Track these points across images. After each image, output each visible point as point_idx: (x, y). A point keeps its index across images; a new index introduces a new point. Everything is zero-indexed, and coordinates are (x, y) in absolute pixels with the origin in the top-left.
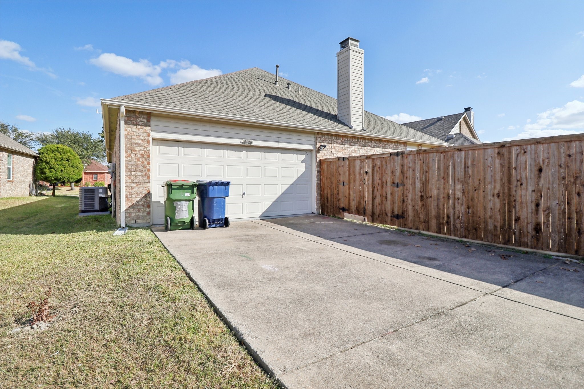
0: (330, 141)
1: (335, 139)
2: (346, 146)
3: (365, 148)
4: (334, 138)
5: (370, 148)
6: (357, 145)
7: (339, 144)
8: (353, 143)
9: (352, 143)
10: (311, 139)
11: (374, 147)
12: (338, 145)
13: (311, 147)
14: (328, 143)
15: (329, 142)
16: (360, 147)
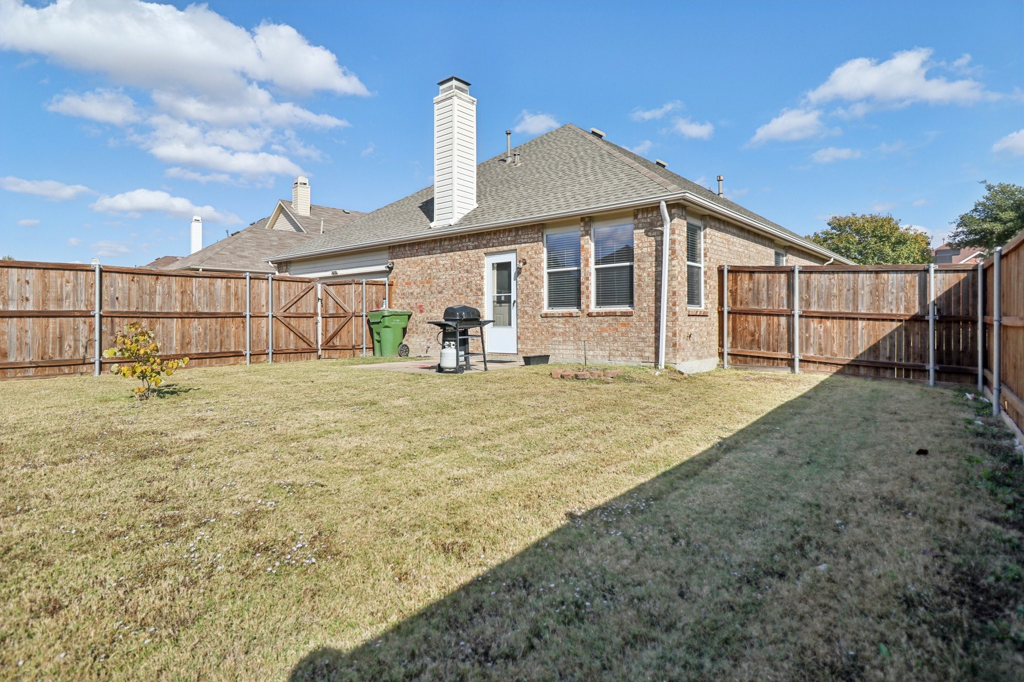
0: (403, 253)
1: (408, 250)
3: (451, 254)
5: (460, 253)
6: (439, 251)
7: (414, 256)
8: (434, 249)
9: (431, 250)
10: (385, 255)
11: (468, 249)
12: (413, 258)
13: (383, 268)
14: (401, 258)
15: (403, 256)
16: (444, 255)
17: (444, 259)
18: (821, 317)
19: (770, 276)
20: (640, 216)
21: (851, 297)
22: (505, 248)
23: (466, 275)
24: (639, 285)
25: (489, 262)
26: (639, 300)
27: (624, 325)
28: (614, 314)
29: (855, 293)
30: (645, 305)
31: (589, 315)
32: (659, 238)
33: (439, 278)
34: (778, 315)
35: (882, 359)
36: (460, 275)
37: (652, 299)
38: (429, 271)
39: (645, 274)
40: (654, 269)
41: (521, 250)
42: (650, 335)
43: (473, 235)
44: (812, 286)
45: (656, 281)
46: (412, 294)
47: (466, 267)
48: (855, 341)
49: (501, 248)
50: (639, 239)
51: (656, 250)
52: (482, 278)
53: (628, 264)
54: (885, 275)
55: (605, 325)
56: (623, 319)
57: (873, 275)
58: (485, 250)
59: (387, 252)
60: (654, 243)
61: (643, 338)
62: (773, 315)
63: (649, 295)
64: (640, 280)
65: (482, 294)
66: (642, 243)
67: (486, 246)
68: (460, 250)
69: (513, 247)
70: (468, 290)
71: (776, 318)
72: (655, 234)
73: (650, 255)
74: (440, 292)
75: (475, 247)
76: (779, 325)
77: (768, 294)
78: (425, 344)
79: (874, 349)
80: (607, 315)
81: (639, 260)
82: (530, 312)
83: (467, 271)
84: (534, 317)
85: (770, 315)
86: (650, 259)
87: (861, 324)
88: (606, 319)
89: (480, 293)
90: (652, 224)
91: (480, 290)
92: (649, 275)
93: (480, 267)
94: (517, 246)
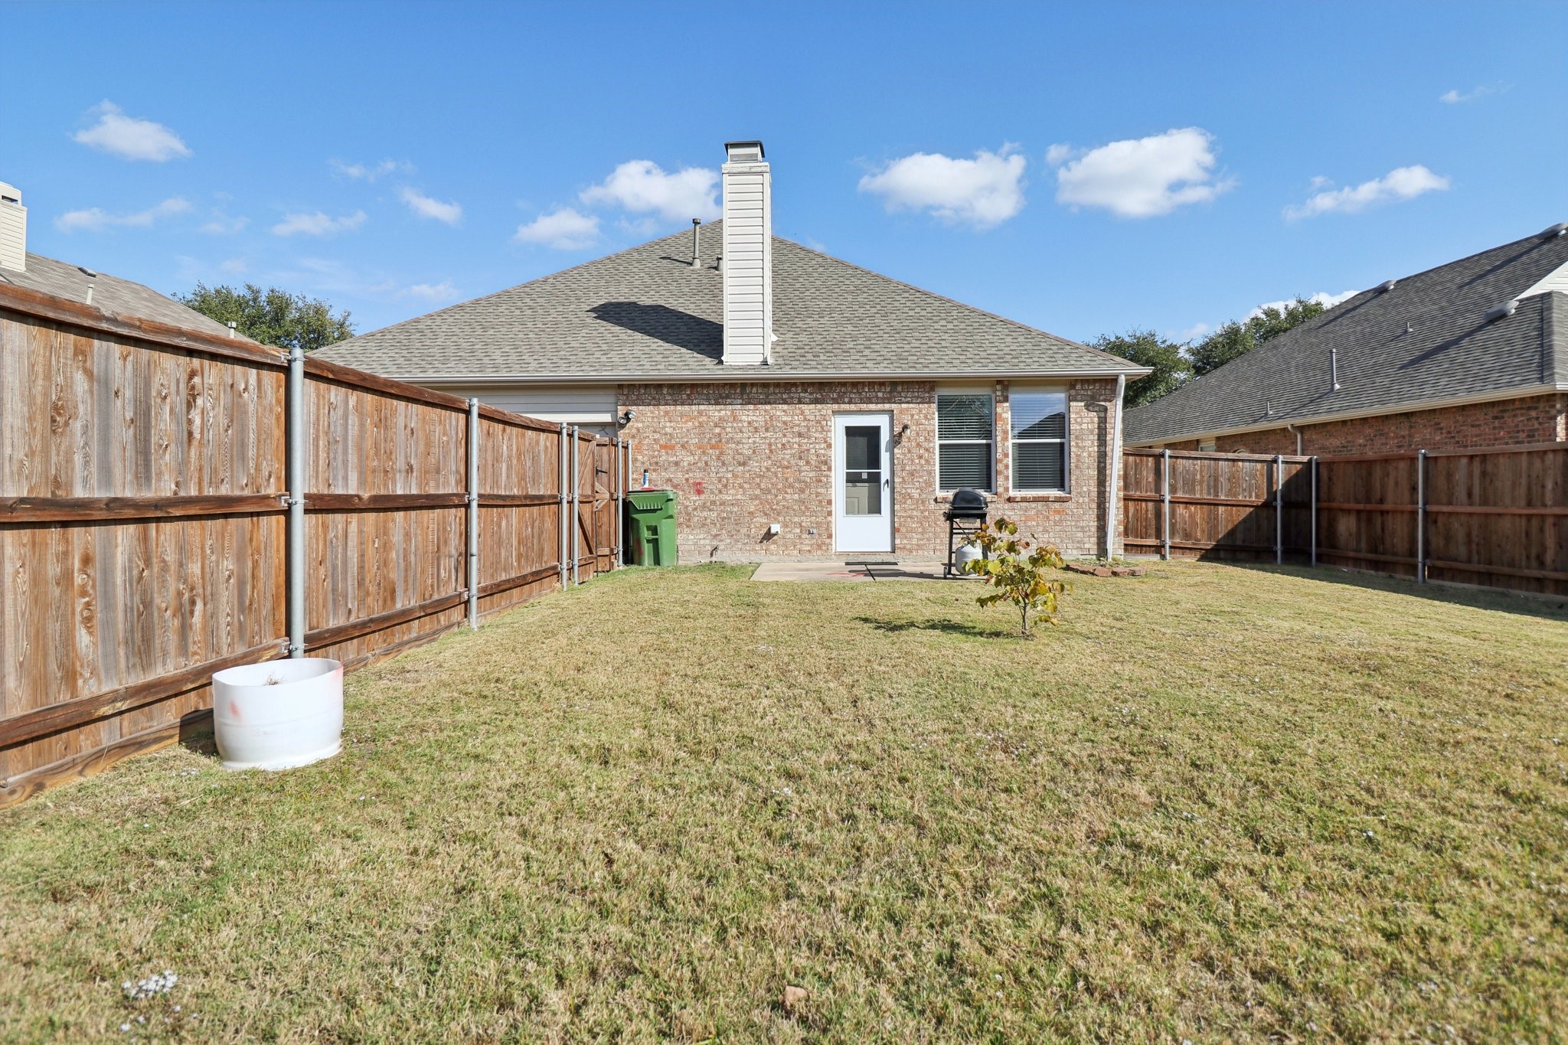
0: (654, 398)
1: (668, 394)
2: (702, 407)
3: (768, 407)
4: (665, 391)
5: (785, 407)
6: (740, 401)
7: (683, 404)
8: (727, 397)
9: (722, 398)
10: (610, 398)
11: (800, 402)
12: (679, 408)
13: (607, 418)
14: (649, 405)
15: (653, 402)
16: (751, 407)
17: (751, 414)
18: (1186, 503)
19: (1138, 459)
20: (1078, 387)
21: (1212, 483)
22: (872, 407)
23: (797, 440)
24: (1077, 467)
25: (839, 424)
26: (1077, 483)
27: (1057, 512)
28: (1045, 500)
29: (1216, 480)
30: (1085, 489)
31: (1009, 500)
32: (1102, 415)
33: (738, 443)
34: (1146, 501)
35: (1239, 542)
36: (784, 440)
37: (1094, 483)
38: (717, 430)
39: (1085, 454)
40: (1096, 449)
41: (901, 412)
42: (1092, 523)
43: (813, 384)
44: (1178, 473)
45: (1099, 462)
46: (677, 464)
47: (796, 429)
48: (1216, 526)
49: (864, 407)
50: (1077, 413)
51: (1099, 428)
52: (829, 446)
53: (1058, 440)
54: (1240, 464)
55: (1033, 512)
56: (1057, 505)
57: (1230, 463)
58: (836, 407)
59: (612, 392)
60: (1096, 420)
61: (1082, 527)
62: (1142, 500)
63: (1090, 477)
64: (1078, 461)
65: (829, 469)
66: (1082, 420)
67: (835, 401)
68: (785, 402)
69: (887, 406)
70: (802, 463)
71: (1144, 504)
72: (1097, 409)
73: (1091, 432)
74: (744, 464)
75: (816, 401)
76: (1147, 511)
77: (1136, 478)
78: (708, 543)
79: (1231, 533)
80: (1036, 500)
81: (1077, 438)
82: (916, 496)
83: (800, 435)
84: (923, 502)
85: (1138, 500)
86: (1091, 437)
87: (1221, 509)
88: (1033, 505)
89: (824, 468)
90: (1093, 398)
91: (825, 463)
92: (1090, 456)
93: (825, 430)
94: (893, 406)
